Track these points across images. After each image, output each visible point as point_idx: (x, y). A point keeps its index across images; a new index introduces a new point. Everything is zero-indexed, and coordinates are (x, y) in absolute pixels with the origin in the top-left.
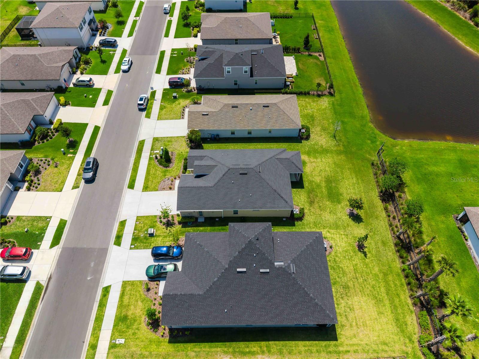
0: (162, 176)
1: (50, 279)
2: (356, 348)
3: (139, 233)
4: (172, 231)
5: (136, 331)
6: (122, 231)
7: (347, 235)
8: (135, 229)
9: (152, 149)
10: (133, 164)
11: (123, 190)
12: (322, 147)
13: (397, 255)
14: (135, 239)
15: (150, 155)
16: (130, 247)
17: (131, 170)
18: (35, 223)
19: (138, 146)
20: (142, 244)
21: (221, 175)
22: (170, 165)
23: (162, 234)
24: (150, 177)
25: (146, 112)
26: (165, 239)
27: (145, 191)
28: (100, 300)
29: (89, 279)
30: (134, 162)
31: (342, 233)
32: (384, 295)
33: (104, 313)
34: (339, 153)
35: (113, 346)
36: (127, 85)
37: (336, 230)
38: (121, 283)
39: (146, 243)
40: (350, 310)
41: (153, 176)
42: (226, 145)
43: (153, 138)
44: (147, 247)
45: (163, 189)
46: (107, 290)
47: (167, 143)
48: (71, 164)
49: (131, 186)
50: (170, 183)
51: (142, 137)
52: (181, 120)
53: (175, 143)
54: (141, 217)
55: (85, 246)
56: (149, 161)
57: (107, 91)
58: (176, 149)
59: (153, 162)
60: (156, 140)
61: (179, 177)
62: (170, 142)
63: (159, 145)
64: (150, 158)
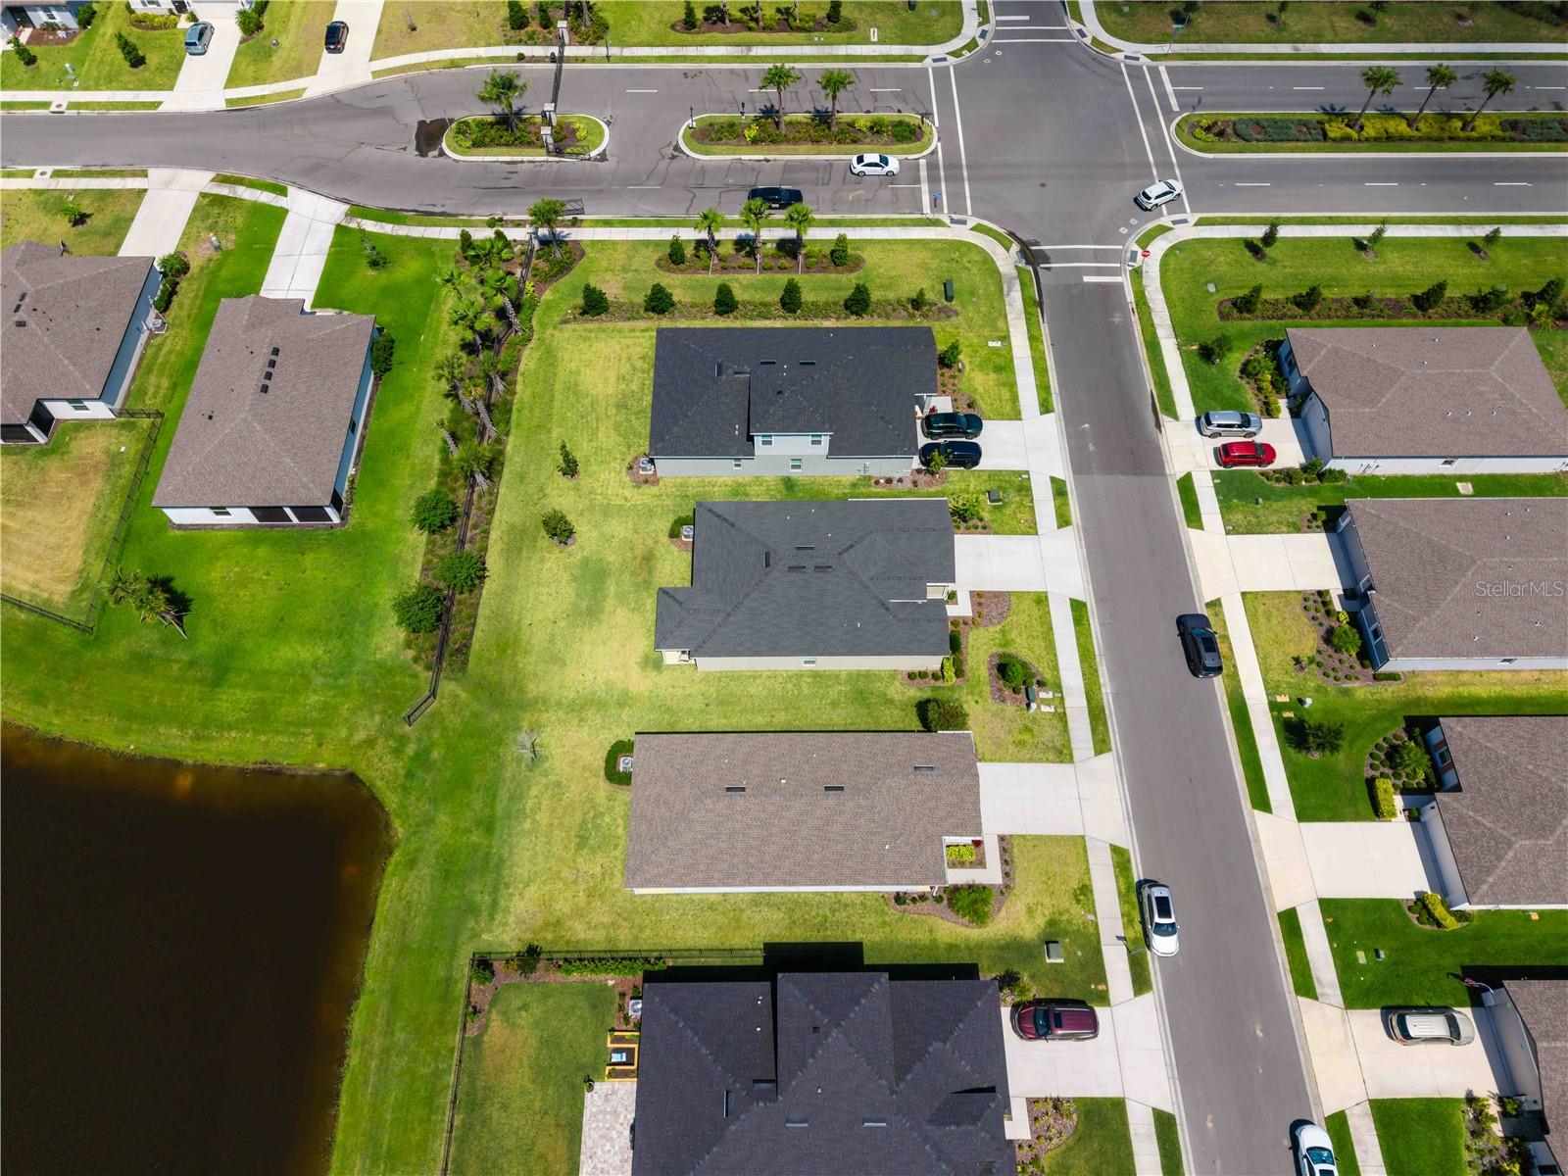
0: (1011, 630)
1: (1158, 425)
3: (1022, 500)
6: (1060, 506)
8: (1032, 507)
9: (1062, 717)
10: (1100, 673)
11: (1095, 600)
12: (581, 720)
14: (1025, 489)
15: (1062, 698)
16: (1029, 475)
17: (1097, 653)
18: (1254, 520)
19: (1107, 731)
20: (1007, 478)
22: (997, 661)
23: (973, 495)
25: (1136, 880)
26: (964, 487)
27: (1039, 592)
28: (1051, 395)
29: (1087, 425)
30: (1098, 676)
31: (599, 497)
32: (559, 396)
33: (1035, 379)
35: (1005, 338)
36: (1260, 1034)
37: (609, 504)
38: (1024, 416)
39: (1000, 480)
40: (624, 377)
41: (1035, 634)
42: (854, 724)
43: (1075, 759)
44: (993, 475)
45: (996, 595)
46: (1046, 408)
47: (1026, 737)
48: (1265, 670)
49: (1078, 607)
50: (985, 612)
51: (1108, 762)
52: (1005, 832)
53: (1002, 736)
54: (1028, 534)
55: (1121, 477)
56: (1059, 679)
57: (1318, 990)
58: (994, 715)
59: (1048, 676)
60: (1062, 753)
61: (965, 623)
62: (1020, 742)
63: (1049, 733)
64: (1058, 687)
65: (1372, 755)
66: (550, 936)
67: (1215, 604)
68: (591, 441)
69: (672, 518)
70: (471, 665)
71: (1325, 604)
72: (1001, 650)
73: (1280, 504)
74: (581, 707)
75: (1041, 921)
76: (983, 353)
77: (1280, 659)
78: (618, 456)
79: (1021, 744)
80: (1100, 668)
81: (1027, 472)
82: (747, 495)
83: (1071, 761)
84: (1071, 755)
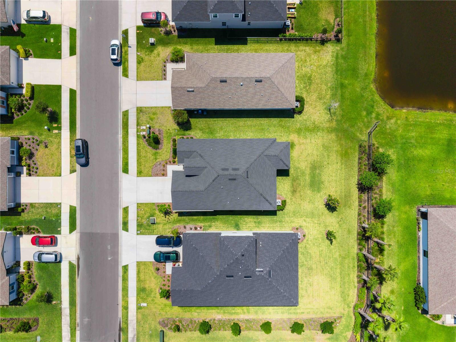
0: (153, 160)
1: (78, 259)
2: (309, 310)
3: (141, 220)
4: (170, 219)
5: (154, 298)
6: (126, 217)
7: (320, 224)
8: (138, 216)
9: (138, 124)
10: (122, 142)
11: (118, 174)
12: (314, 123)
13: (357, 242)
14: (140, 226)
15: (137, 132)
16: (137, 233)
17: (122, 151)
18: (48, 210)
19: (123, 119)
20: (146, 231)
21: (211, 181)
22: (160, 146)
23: (162, 222)
24: (142, 160)
25: (121, 66)
26: (165, 226)
27: (140, 177)
28: (122, 276)
29: (109, 259)
30: (123, 141)
31: (316, 222)
32: (338, 274)
33: (128, 285)
34: (330, 130)
35: (139, 308)
36: (91, 18)
37: (312, 218)
38: (136, 264)
39: (149, 230)
40: (310, 285)
41: (144, 158)
42: (214, 121)
43: (136, 108)
44: (151, 233)
45: (157, 175)
46: (126, 268)
47: (152, 116)
48: (59, 143)
49: (126, 170)
50: (162, 168)
51: (124, 107)
52: (164, 81)
53: (161, 116)
54: (141, 204)
55: (99, 231)
56: (137, 140)
57: (69, 30)
58: (163, 125)
59: (141, 141)
60: (140, 110)
61: (170, 162)
62: (155, 114)
63: (144, 118)
64: (138, 136)
65: (29, 109)
66: (317, 48)
67: (73, 171)
68: (322, 250)
69: (285, 211)
70: (357, 147)
71: (29, 170)
72: (158, 151)
73: (36, 217)
74: (315, 129)
75: (155, 52)
76: (150, 299)
77: (53, 148)
78: (310, 242)
79: (154, 114)
80: (122, 144)
81: (138, 234)
82: (255, 222)
84: (137, 110)
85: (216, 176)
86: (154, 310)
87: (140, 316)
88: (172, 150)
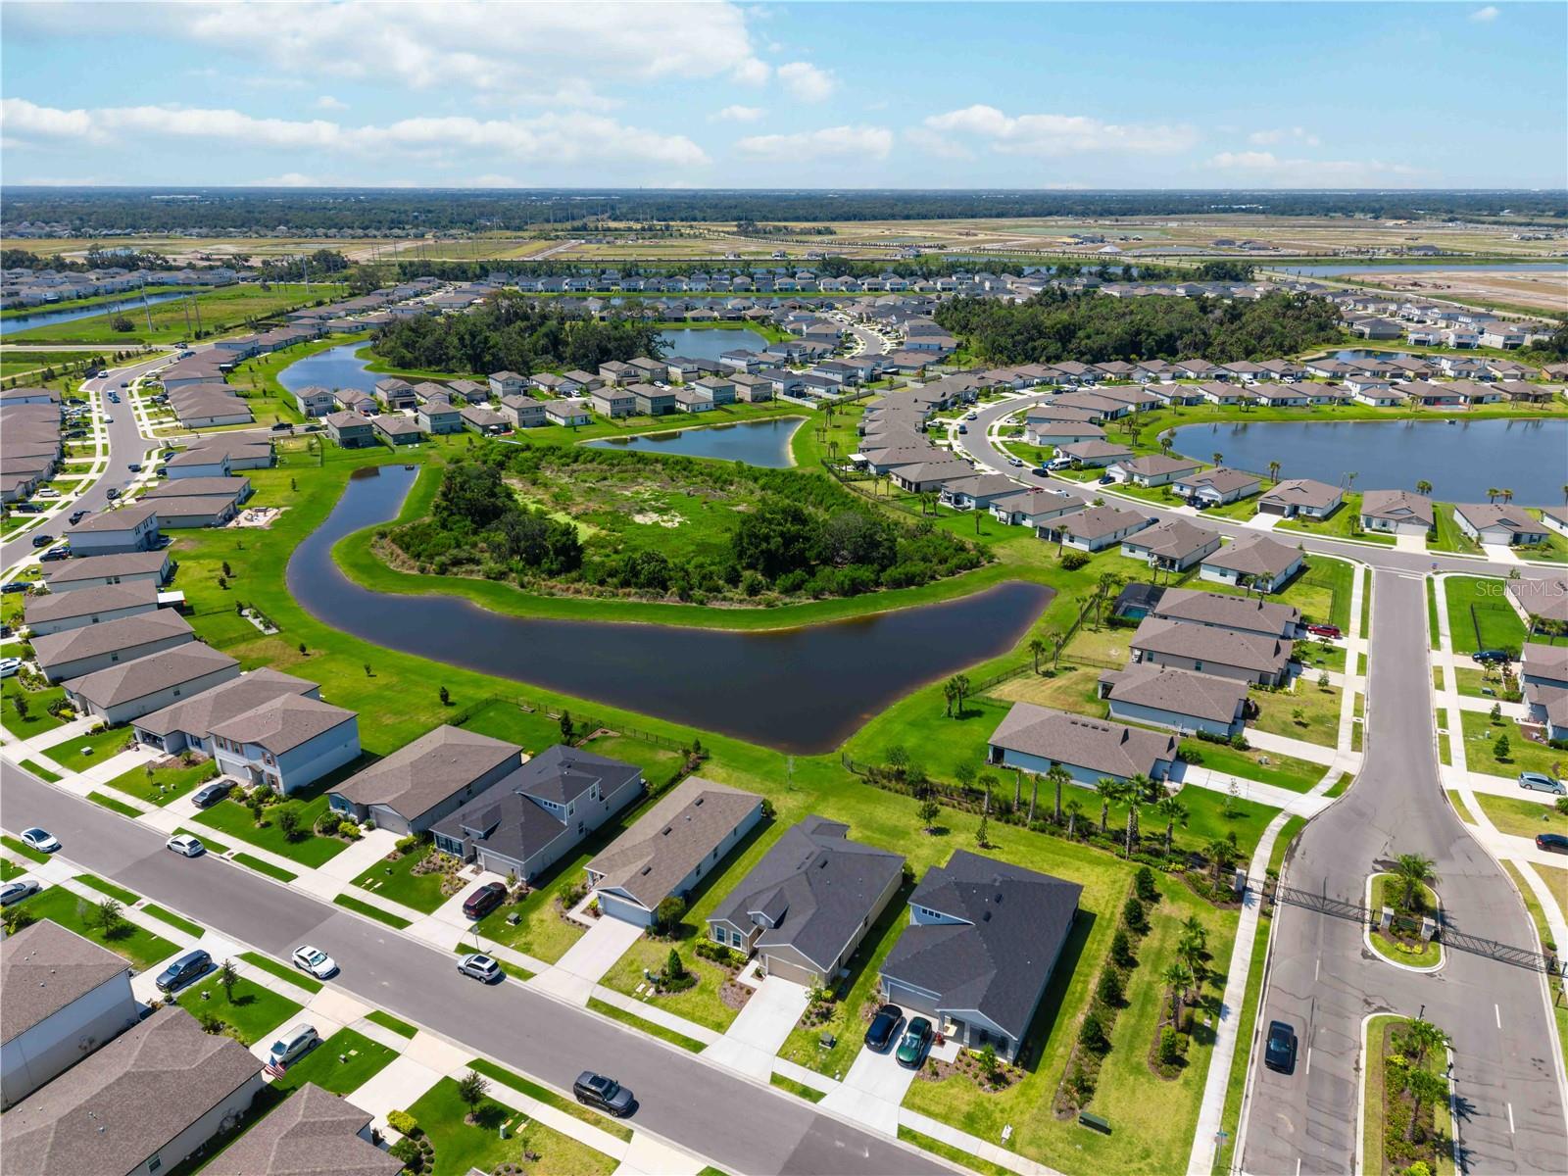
0: (710, 997)
2: (1111, 905)
3: (815, 1062)
4: (841, 1015)
5: (999, 1107)
6: (792, 1085)
8: (804, 1065)
9: (629, 993)
11: (696, 1061)
12: (801, 807)
13: (1013, 825)
14: (825, 1069)
15: (641, 1000)
16: (837, 1080)
17: (654, 1038)
19: (599, 1011)
20: (843, 1062)
21: (808, 889)
22: (694, 976)
23: (839, 1030)
24: (697, 1014)
25: (509, 976)
26: (851, 1029)
27: (727, 1029)
28: (919, 1147)
29: (867, 1155)
30: (640, 1029)
33: (947, 1145)
34: (823, 799)
35: (1011, 1145)
36: (385, 983)
38: (903, 1109)
39: (845, 1054)
41: (696, 1010)
43: (599, 986)
44: (853, 1056)
45: (742, 1003)
46: (904, 1133)
47: (634, 967)
48: (552, 1133)
49: (698, 1047)
50: (735, 990)
51: (580, 1000)
52: (589, 932)
53: (643, 957)
54: (781, 1049)
55: (792, 1147)
56: (655, 1005)
57: (368, 1021)
59: (661, 1000)
60: (607, 981)
61: (733, 974)
63: (625, 981)
64: (651, 1002)
67: (627, 1136)
70: (863, 785)
72: (699, 984)
75: (533, 923)
76: (997, 1115)
77: (549, 1148)
79: (632, 963)
80: (643, 1033)
81: (841, 1080)
83: (599, 983)
84: (603, 985)
85: (804, 877)
86: (1027, 1117)
87: (1032, 1150)
88: (713, 964)
